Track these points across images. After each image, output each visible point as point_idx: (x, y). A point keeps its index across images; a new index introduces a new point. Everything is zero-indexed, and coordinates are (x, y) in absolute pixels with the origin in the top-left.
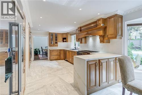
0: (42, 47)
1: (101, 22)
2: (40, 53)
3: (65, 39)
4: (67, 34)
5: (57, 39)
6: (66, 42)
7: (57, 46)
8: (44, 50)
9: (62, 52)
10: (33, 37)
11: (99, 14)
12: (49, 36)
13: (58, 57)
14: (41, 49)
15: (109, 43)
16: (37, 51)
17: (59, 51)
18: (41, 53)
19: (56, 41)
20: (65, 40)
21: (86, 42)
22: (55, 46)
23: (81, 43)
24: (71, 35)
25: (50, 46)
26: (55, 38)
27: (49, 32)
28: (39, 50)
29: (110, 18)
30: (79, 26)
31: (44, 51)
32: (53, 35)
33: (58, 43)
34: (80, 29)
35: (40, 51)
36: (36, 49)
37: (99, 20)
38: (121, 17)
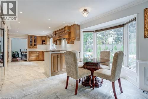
0: (20, 50)
1: (67, 28)
2: (18, 56)
3: (44, 41)
4: (46, 37)
5: (36, 42)
6: (45, 44)
7: (37, 48)
8: (23, 52)
9: (41, 54)
10: (11, 38)
11: (64, 23)
12: (29, 39)
13: (37, 58)
14: (19, 52)
15: (74, 44)
16: (15, 54)
17: (38, 53)
18: (20, 56)
19: (35, 44)
20: (44, 43)
21: (60, 44)
22: (35, 48)
23: (56, 44)
24: (50, 38)
25: (29, 48)
26: (34, 40)
27: (28, 34)
28: (17, 53)
29: (72, 26)
30: (54, 30)
31: (23, 54)
32: (32, 38)
33: (38, 45)
34: (55, 33)
35: (19, 54)
36: (13, 52)
37: (66, 27)
38: (79, 26)
